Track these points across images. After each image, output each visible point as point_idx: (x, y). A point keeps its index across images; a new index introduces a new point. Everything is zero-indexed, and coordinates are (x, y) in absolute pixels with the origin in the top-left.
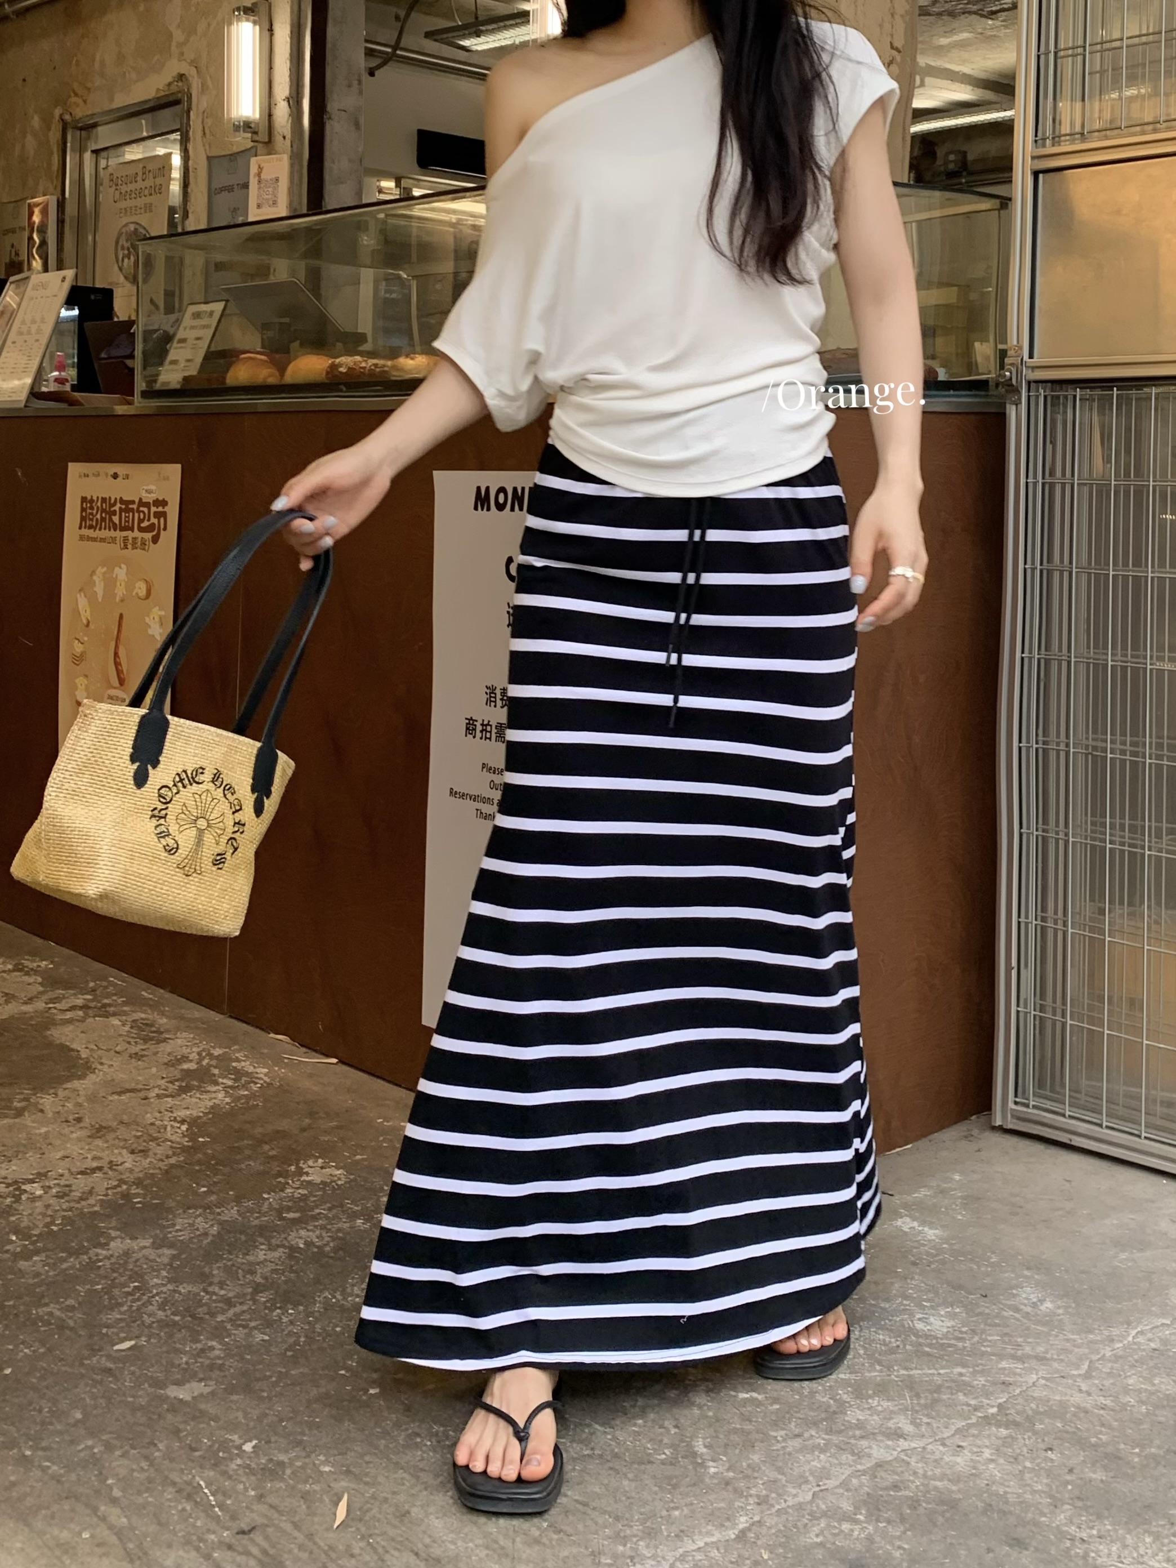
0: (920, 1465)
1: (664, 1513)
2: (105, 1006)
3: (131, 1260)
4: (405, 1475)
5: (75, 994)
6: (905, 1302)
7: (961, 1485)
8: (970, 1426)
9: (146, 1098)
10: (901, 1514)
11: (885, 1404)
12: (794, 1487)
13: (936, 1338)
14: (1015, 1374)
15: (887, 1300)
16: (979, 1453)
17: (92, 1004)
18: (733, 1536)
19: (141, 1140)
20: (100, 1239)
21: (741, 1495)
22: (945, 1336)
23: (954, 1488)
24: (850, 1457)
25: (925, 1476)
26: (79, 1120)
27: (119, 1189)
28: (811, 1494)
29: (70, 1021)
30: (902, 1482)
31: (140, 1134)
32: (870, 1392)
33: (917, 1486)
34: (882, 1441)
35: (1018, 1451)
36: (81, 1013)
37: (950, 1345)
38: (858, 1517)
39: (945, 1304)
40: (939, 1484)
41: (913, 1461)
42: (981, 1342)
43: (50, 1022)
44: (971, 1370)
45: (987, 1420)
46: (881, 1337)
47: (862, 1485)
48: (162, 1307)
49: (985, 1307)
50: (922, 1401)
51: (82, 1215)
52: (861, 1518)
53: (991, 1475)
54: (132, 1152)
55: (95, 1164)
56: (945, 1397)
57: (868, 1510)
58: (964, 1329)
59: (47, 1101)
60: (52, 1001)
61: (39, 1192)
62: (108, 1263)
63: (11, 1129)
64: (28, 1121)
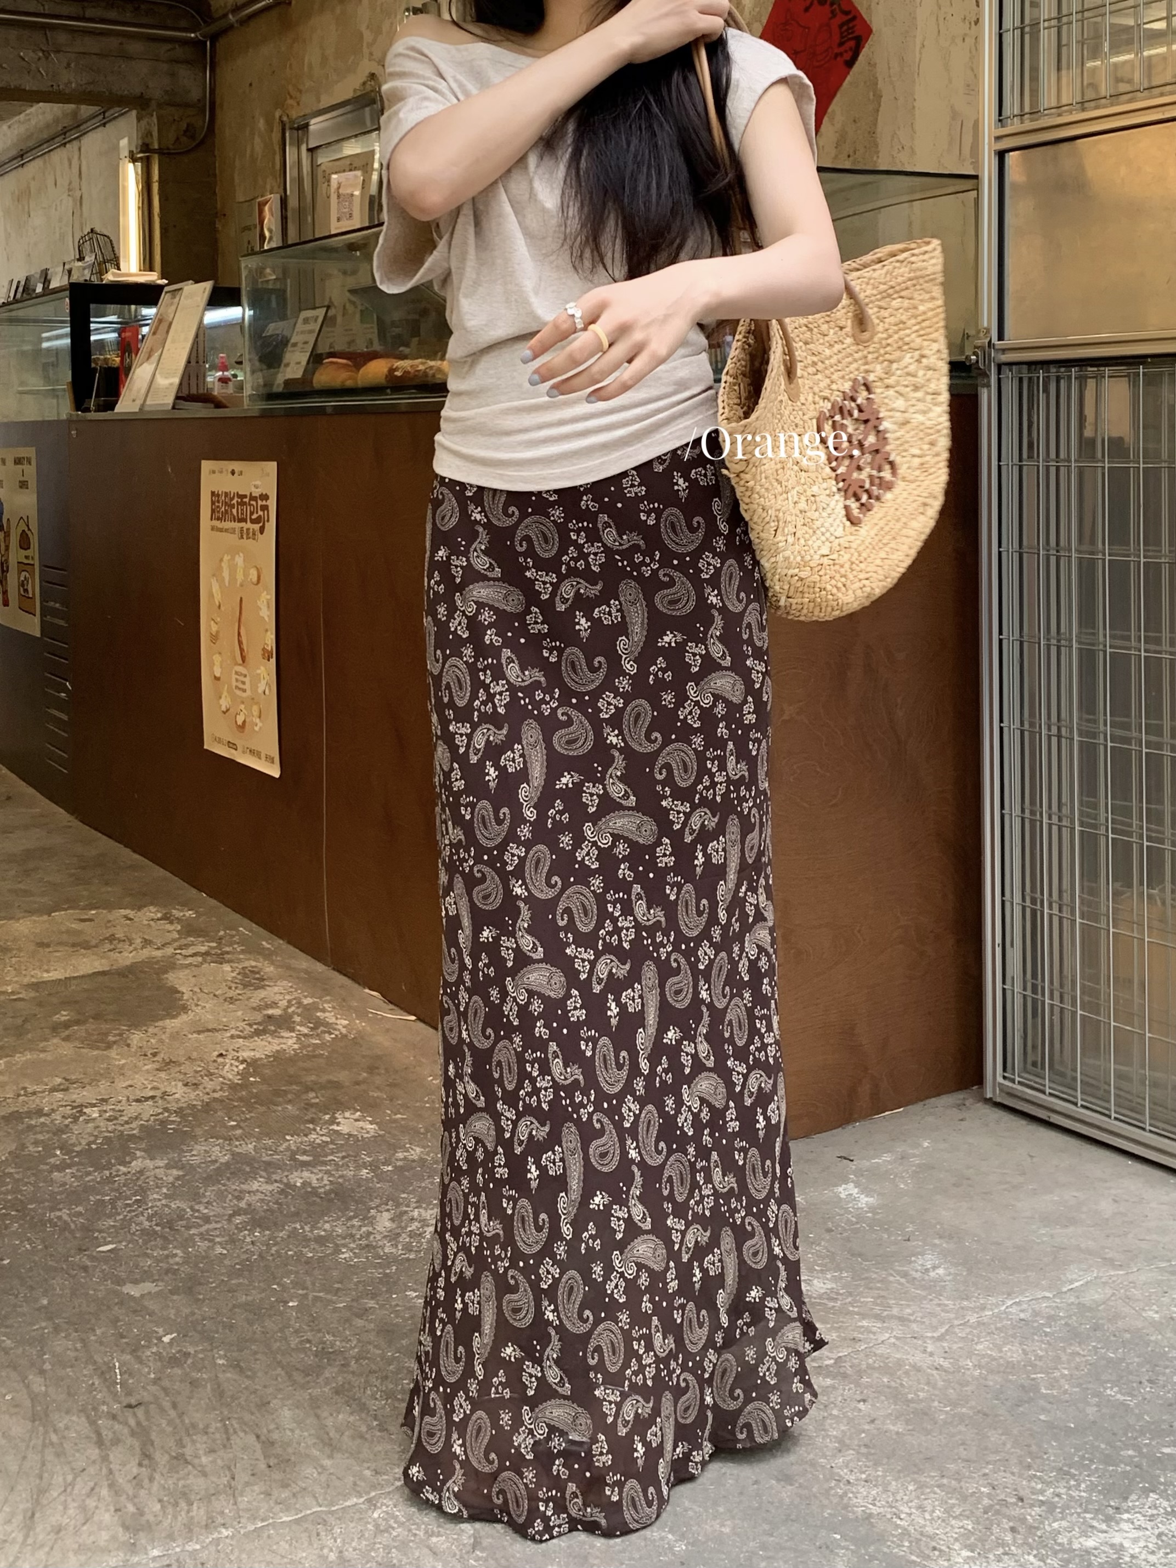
2: (224, 953)
3: (143, 1177)
4: (283, 1373)
5: (203, 942)
9: (221, 1037)
17: (214, 952)
19: (198, 1075)
20: (125, 1156)
26: (154, 1055)
27: (160, 1116)
29: (188, 966)
31: (200, 1069)
35: (832, 1400)
36: (200, 959)
39: (836, 1269)
43: (170, 965)
48: (149, 1219)
49: (875, 1272)
51: (121, 1137)
54: (186, 1085)
55: (151, 1093)
59: (136, 1038)
60: (181, 947)
61: (96, 1115)
62: (123, 1177)
63: (96, 1059)
64: (113, 1053)
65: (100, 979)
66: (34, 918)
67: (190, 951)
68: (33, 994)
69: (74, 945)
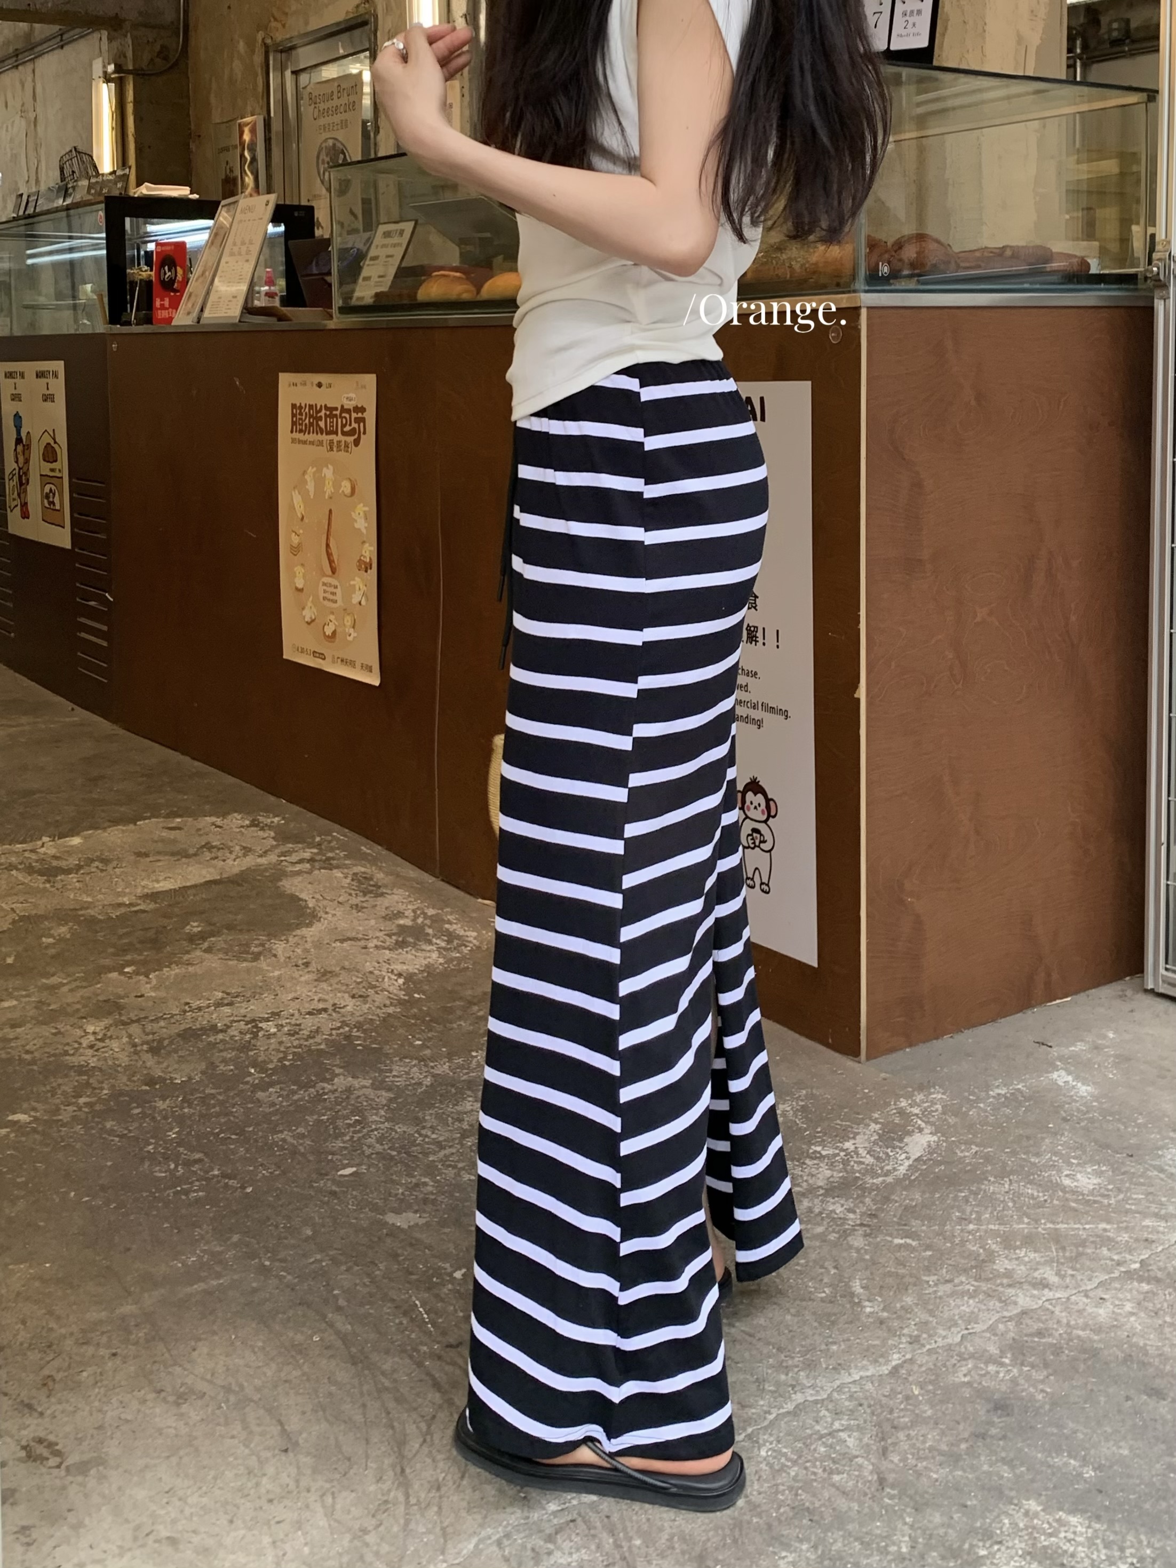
0: (1064, 1314)
1: (823, 1347)
2: (329, 859)
3: (353, 1097)
5: (303, 848)
6: (1054, 1158)
7: (1103, 1336)
8: (1113, 1279)
9: (365, 947)
10: (1045, 1360)
11: (1032, 1255)
12: (944, 1330)
13: (1083, 1195)
14: (1158, 1232)
15: (1037, 1155)
16: (1121, 1306)
17: (318, 858)
18: (886, 1372)
19: (361, 986)
20: (325, 1075)
21: (895, 1335)
22: (1092, 1192)
23: (1096, 1338)
24: (998, 1304)
25: (1068, 1324)
26: (307, 964)
27: (341, 1030)
28: (960, 1335)
29: (299, 873)
30: (1046, 1329)
31: (359, 980)
32: (1018, 1243)
33: (1060, 1334)
34: (1027, 1290)
35: (1159, 1306)
36: (308, 866)
37: (1095, 1202)
38: (1004, 1360)
39: (1092, 1161)
40: (1081, 1333)
41: (1057, 1310)
42: (1126, 1200)
43: (279, 873)
44: (1115, 1226)
45: (1130, 1275)
46: (1030, 1191)
47: (1008, 1331)
48: (380, 1141)
49: (1131, 1167)
50: (1067, 1254)
51: (310, 1052)
52: (1007, 1361)
53: (1132, 1327)
54: (353, 997)
55: (321, 1006)
56: (1089, 1251)
57: (1013, 1354)
58: (1110, 1187)
59: (279, 947)
60: (283, 854)
61: (273, 1030)
62: (332, 1096)
63: (248, 971)
64: (263, 964)
65: (215, 888)
66: (120, 827)
67: (294, 858)
68: (152, 906)
69: (173, 854)
